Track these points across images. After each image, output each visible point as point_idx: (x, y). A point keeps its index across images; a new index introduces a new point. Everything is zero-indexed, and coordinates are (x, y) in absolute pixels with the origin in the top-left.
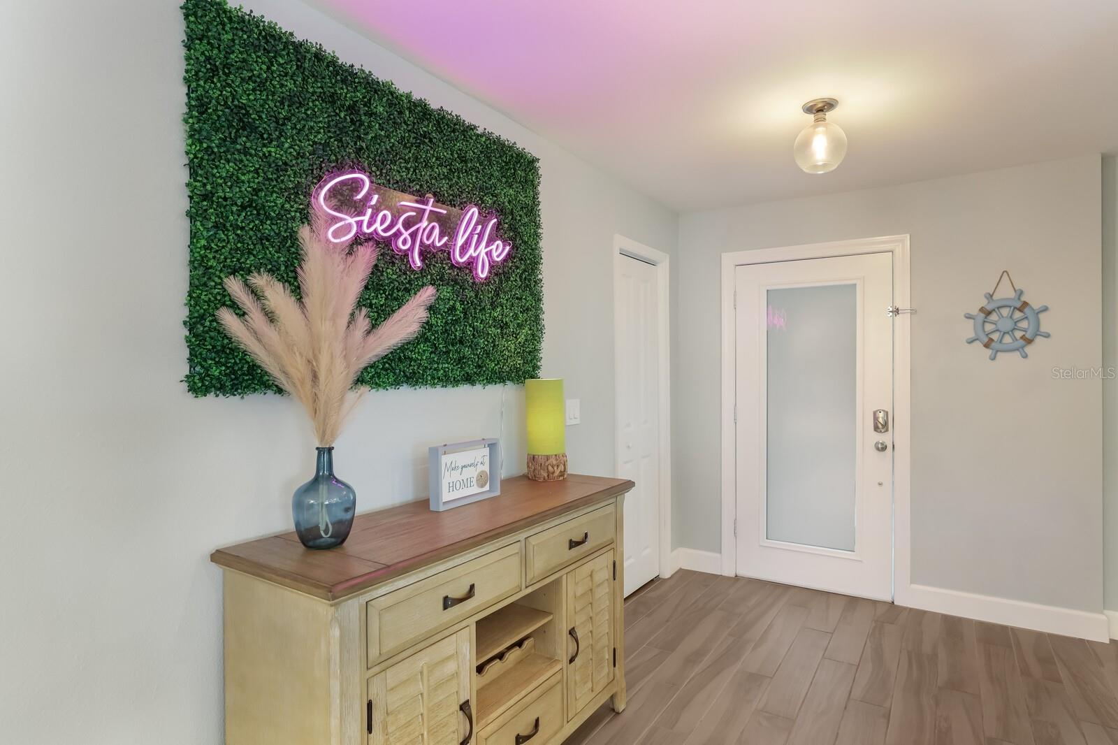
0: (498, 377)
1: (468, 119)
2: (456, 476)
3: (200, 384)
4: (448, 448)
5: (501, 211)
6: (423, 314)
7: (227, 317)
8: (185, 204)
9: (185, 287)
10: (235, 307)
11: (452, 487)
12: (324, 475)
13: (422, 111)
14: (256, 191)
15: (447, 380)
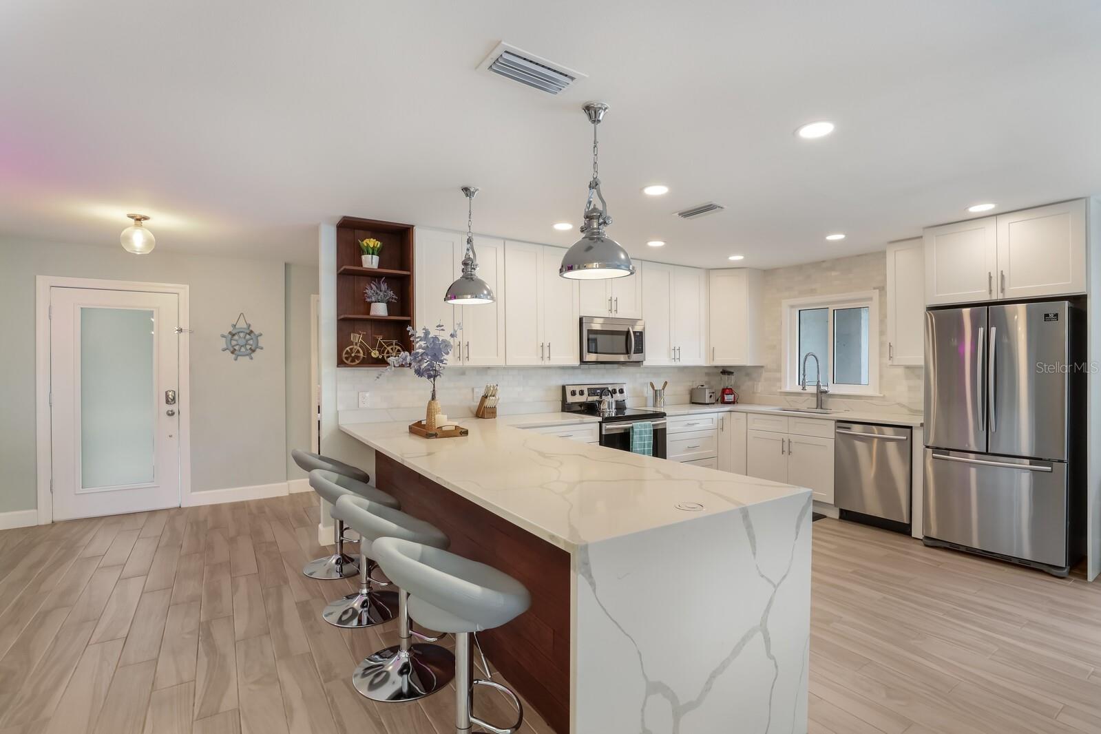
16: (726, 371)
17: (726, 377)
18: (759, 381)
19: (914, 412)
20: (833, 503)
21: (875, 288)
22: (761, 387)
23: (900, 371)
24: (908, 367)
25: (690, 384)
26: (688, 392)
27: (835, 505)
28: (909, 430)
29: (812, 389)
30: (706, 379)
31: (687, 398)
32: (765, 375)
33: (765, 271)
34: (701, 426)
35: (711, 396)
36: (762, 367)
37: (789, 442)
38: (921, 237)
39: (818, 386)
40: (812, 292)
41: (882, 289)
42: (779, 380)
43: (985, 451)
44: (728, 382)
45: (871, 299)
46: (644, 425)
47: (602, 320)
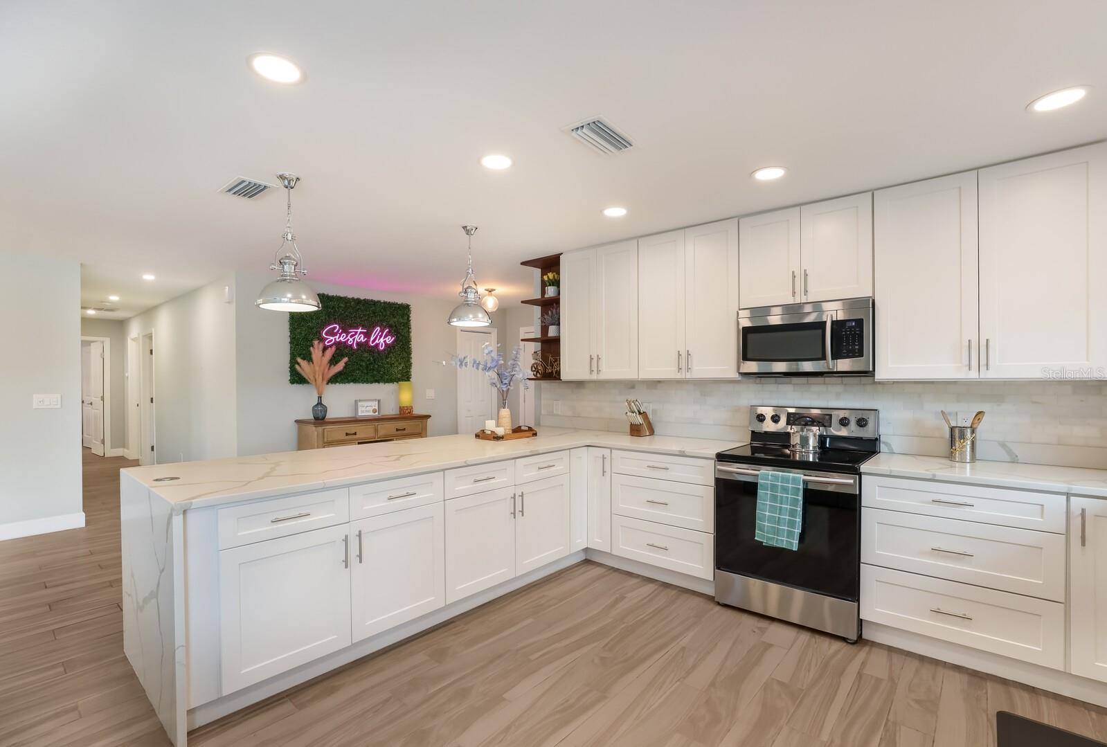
0: (391, 381)
1: (376, 299)
2: (364, 409)
3: (292, 382)
4: (360, 401)
5: (390, 326)
6: (344, 364)
7: (297, 366)
8: (289, 340)
9: (289, 359)
10: (298, 364)
11: (362, 412)
12: (320, 403)
13: (358, 301)
14: (306, 335)
15: (367, 382)
46: (782, 476)
47: (778, 310)
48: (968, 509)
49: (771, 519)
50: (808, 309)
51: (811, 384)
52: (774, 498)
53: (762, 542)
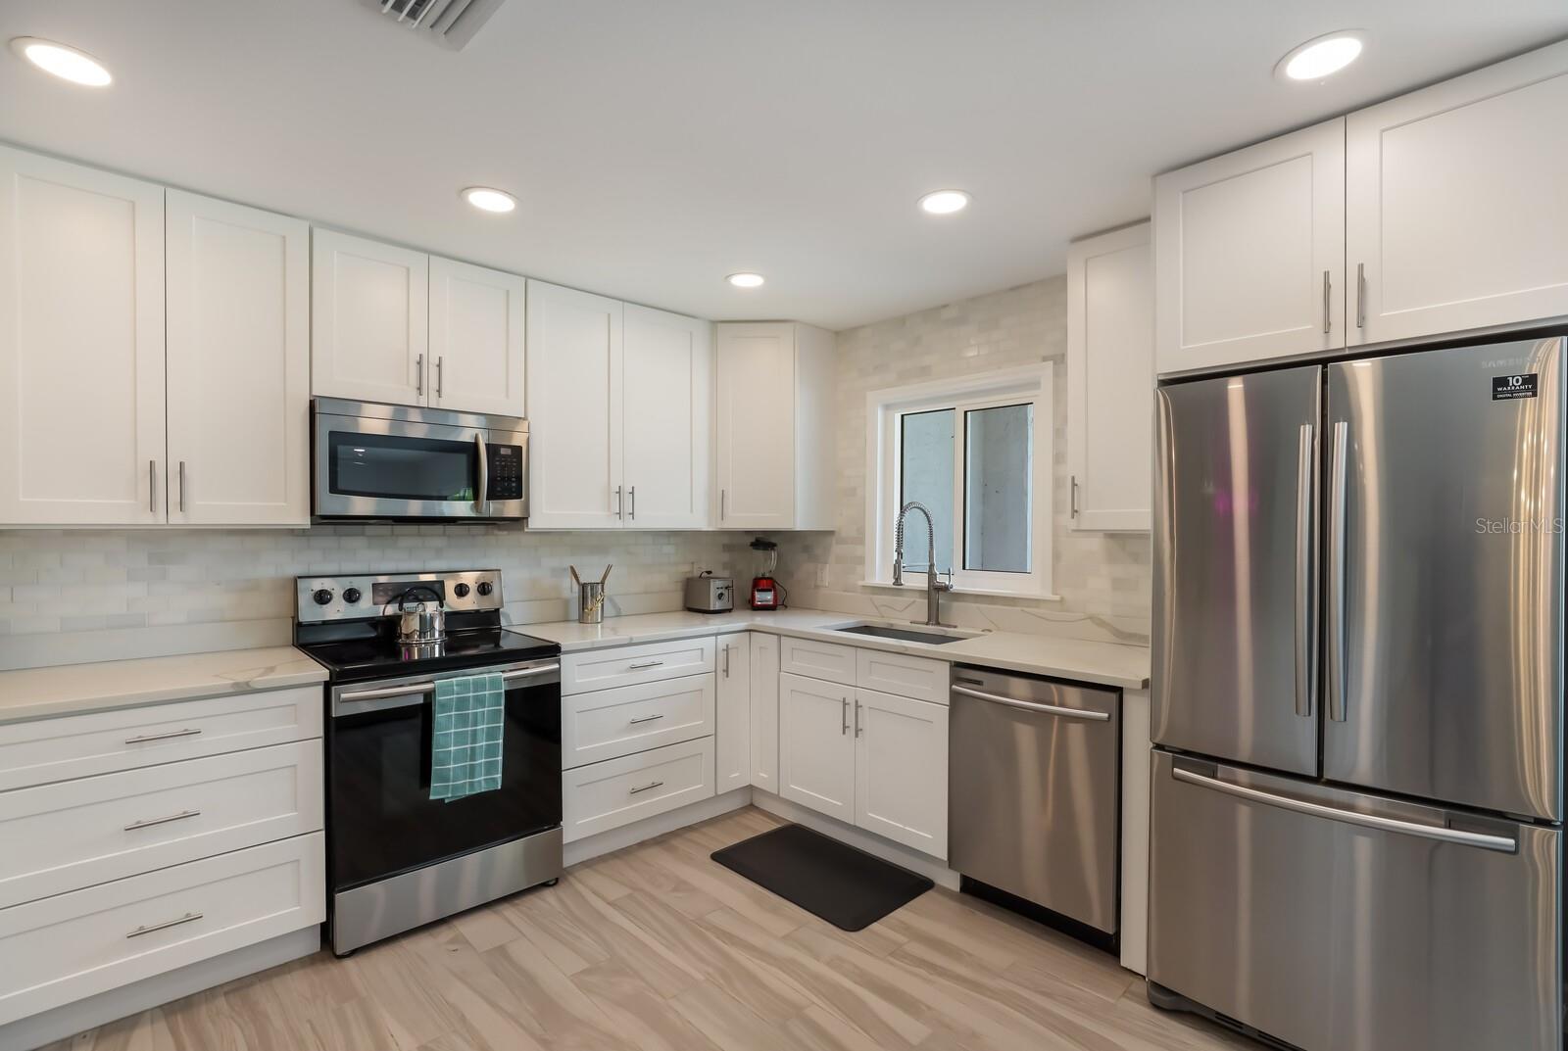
16: (763, 541)
17: (760, 554)
18: (826, 563)
19: (1125, 638)
20: (945, 857)
21: (1045, 359)
22: (828, 576)
23: (1096, 544)
24: (1112, 536)
25: (686, 568)
26: (679, 586)
27: (952, 862)
28: (1114, 696)
29: (921, 582)
30: (726, 557)
31: (677, 599)
32: (837, 549)
33: (837, 333)
34: (669, 667)
35: (720, 596)
36: (831, 533)
37: (857, 706)
38: (1148, 219)
39: (932, 576)
40: (924, 372)
41: (1059, 359)
42: (861, 560)
43: (1313, 773)
44: (766, 564)
45: (1035, 385)
46: (474, 681)
47: (385, 412)
48: (655, 668)
49: (460, 756)
50: (414, 416)
51: (397, 536)
52: (463, 720)
53: (443, 800)
